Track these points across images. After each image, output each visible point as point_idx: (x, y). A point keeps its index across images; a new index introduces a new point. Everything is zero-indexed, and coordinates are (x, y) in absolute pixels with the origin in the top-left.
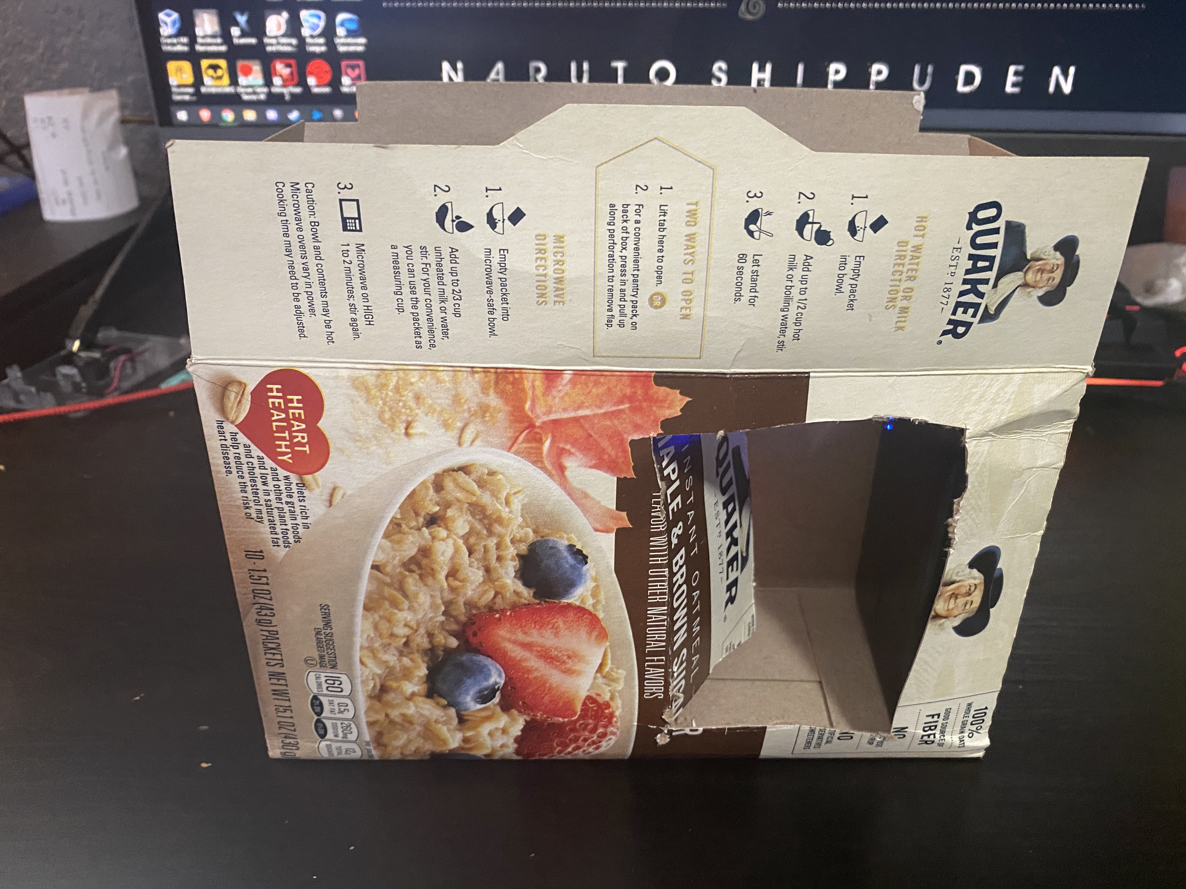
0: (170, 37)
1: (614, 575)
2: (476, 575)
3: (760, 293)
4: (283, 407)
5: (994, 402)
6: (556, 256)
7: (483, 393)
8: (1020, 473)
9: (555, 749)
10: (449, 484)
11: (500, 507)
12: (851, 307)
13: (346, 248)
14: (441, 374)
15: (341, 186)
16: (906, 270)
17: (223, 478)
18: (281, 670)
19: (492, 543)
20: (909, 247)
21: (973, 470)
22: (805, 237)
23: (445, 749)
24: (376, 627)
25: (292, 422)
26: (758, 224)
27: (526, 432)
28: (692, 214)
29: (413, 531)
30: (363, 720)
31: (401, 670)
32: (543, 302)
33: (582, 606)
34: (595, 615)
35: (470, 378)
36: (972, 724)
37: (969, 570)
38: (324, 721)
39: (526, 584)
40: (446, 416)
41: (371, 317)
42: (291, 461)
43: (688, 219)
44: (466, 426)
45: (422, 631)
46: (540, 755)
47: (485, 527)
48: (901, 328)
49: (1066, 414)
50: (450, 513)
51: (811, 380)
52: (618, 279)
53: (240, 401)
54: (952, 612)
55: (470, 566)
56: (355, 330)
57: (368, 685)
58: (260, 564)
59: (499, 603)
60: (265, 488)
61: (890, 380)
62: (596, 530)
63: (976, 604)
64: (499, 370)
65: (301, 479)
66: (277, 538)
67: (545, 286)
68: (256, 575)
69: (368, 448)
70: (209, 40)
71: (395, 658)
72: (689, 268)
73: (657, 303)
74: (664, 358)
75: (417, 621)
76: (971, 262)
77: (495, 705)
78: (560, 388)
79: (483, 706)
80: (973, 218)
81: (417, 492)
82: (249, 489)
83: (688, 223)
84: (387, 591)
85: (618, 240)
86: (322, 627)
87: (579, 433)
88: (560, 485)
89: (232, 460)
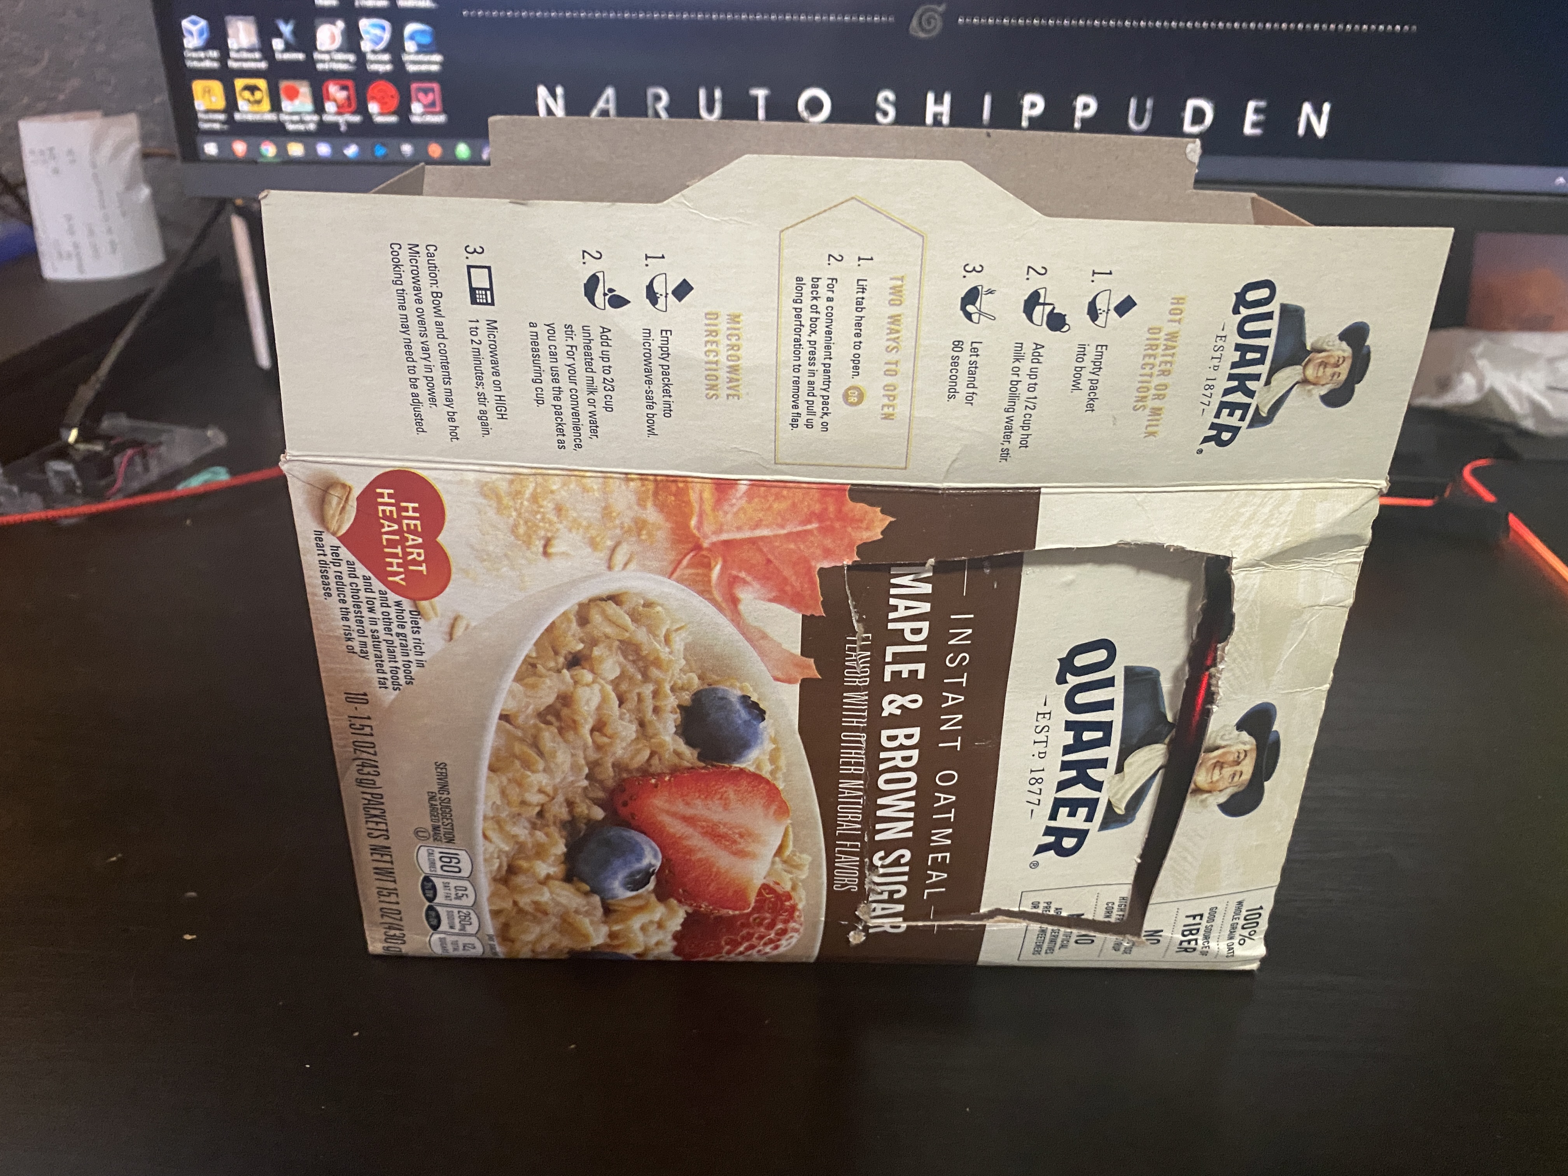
0: (196, 50)
1: (798, 737)
2: (628, 730)
3: (980, 388)
4: (395, 516)
5: (1266, 524)
6: (730, 340)
7: (639, 505)
8: (1299, 612)
9: (723, 948)
10: (596, 617)
11: (658, 646)
12: (1090, 408)
13: (474, 325)
14: (589, 481)
15: (470, 250)
16: (1158, 363)
17: (320, 602)
18: (385, 843)
19: (648, 690)
20: (1162, 335)
21: (1241, 608)
22: (1034, 322)
23: (587, 946)
24: (503, 793)
25: (406, 535)
26: (978, 304)
27: (692, 554)
28: (897, 291)
29: (550, 673)
30: (486, 908)
31: (533, 846)
32: (714, 395)
33: (758, 772)
34: (774, 785)
35: (624, 487)
36: (1243, 928)
37: (1237, 732)
38: (439, 909)
39: (689, 743)
40: (593, 533)
41: (503, 409)
42: (403, 583)
43: (892, 297)
44: (618, 544)
45: (560, 798)
46: (703, 956)
47: (640, 671)
48: (1152, 434)
49: (1355, 540)
50: (596, 652)
51: (1041, 497)
52: (805, 368)
53: (344, 508)
54: (1217, 784)
55: (621, 718)
56: (485, 425)
57: (492, 865)
58: (364, 710)
59: (656, 766)
60: (372, 615)
61: (1140, 497)
62: (777, 679)
63: (1247, 776)
64: (659, 478)
65: (416, 606)
66: (384, 678)
67: (715, 376)
68: (358, 723)
69: (498, 570)
70: (245, 55)
71: (527, 832)
72: (893, 356)
73: (853, 399)
74: (862, 467)
75: (554, 786)
76: (1239, 353)
77: (649, 893)
78: (734, 501)
79: (634, 893)
80: (1241, 300)
81: (557, 624)
82: (352, 616)
83: (892, 302)
84: (518, 748)
85: (806, 322)
86: (436, 790)
87: (757, 559)
88: (732, 621)
89: (332, 581)
